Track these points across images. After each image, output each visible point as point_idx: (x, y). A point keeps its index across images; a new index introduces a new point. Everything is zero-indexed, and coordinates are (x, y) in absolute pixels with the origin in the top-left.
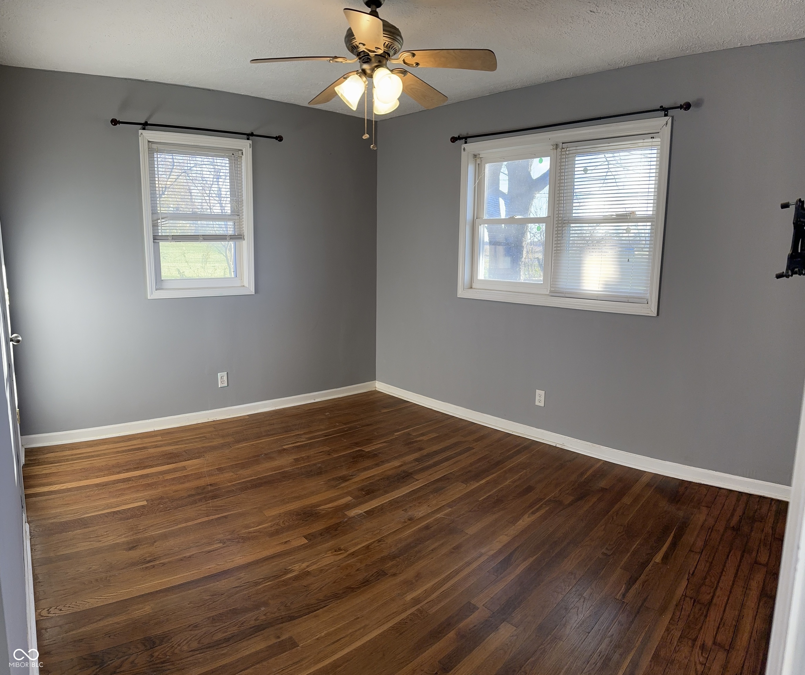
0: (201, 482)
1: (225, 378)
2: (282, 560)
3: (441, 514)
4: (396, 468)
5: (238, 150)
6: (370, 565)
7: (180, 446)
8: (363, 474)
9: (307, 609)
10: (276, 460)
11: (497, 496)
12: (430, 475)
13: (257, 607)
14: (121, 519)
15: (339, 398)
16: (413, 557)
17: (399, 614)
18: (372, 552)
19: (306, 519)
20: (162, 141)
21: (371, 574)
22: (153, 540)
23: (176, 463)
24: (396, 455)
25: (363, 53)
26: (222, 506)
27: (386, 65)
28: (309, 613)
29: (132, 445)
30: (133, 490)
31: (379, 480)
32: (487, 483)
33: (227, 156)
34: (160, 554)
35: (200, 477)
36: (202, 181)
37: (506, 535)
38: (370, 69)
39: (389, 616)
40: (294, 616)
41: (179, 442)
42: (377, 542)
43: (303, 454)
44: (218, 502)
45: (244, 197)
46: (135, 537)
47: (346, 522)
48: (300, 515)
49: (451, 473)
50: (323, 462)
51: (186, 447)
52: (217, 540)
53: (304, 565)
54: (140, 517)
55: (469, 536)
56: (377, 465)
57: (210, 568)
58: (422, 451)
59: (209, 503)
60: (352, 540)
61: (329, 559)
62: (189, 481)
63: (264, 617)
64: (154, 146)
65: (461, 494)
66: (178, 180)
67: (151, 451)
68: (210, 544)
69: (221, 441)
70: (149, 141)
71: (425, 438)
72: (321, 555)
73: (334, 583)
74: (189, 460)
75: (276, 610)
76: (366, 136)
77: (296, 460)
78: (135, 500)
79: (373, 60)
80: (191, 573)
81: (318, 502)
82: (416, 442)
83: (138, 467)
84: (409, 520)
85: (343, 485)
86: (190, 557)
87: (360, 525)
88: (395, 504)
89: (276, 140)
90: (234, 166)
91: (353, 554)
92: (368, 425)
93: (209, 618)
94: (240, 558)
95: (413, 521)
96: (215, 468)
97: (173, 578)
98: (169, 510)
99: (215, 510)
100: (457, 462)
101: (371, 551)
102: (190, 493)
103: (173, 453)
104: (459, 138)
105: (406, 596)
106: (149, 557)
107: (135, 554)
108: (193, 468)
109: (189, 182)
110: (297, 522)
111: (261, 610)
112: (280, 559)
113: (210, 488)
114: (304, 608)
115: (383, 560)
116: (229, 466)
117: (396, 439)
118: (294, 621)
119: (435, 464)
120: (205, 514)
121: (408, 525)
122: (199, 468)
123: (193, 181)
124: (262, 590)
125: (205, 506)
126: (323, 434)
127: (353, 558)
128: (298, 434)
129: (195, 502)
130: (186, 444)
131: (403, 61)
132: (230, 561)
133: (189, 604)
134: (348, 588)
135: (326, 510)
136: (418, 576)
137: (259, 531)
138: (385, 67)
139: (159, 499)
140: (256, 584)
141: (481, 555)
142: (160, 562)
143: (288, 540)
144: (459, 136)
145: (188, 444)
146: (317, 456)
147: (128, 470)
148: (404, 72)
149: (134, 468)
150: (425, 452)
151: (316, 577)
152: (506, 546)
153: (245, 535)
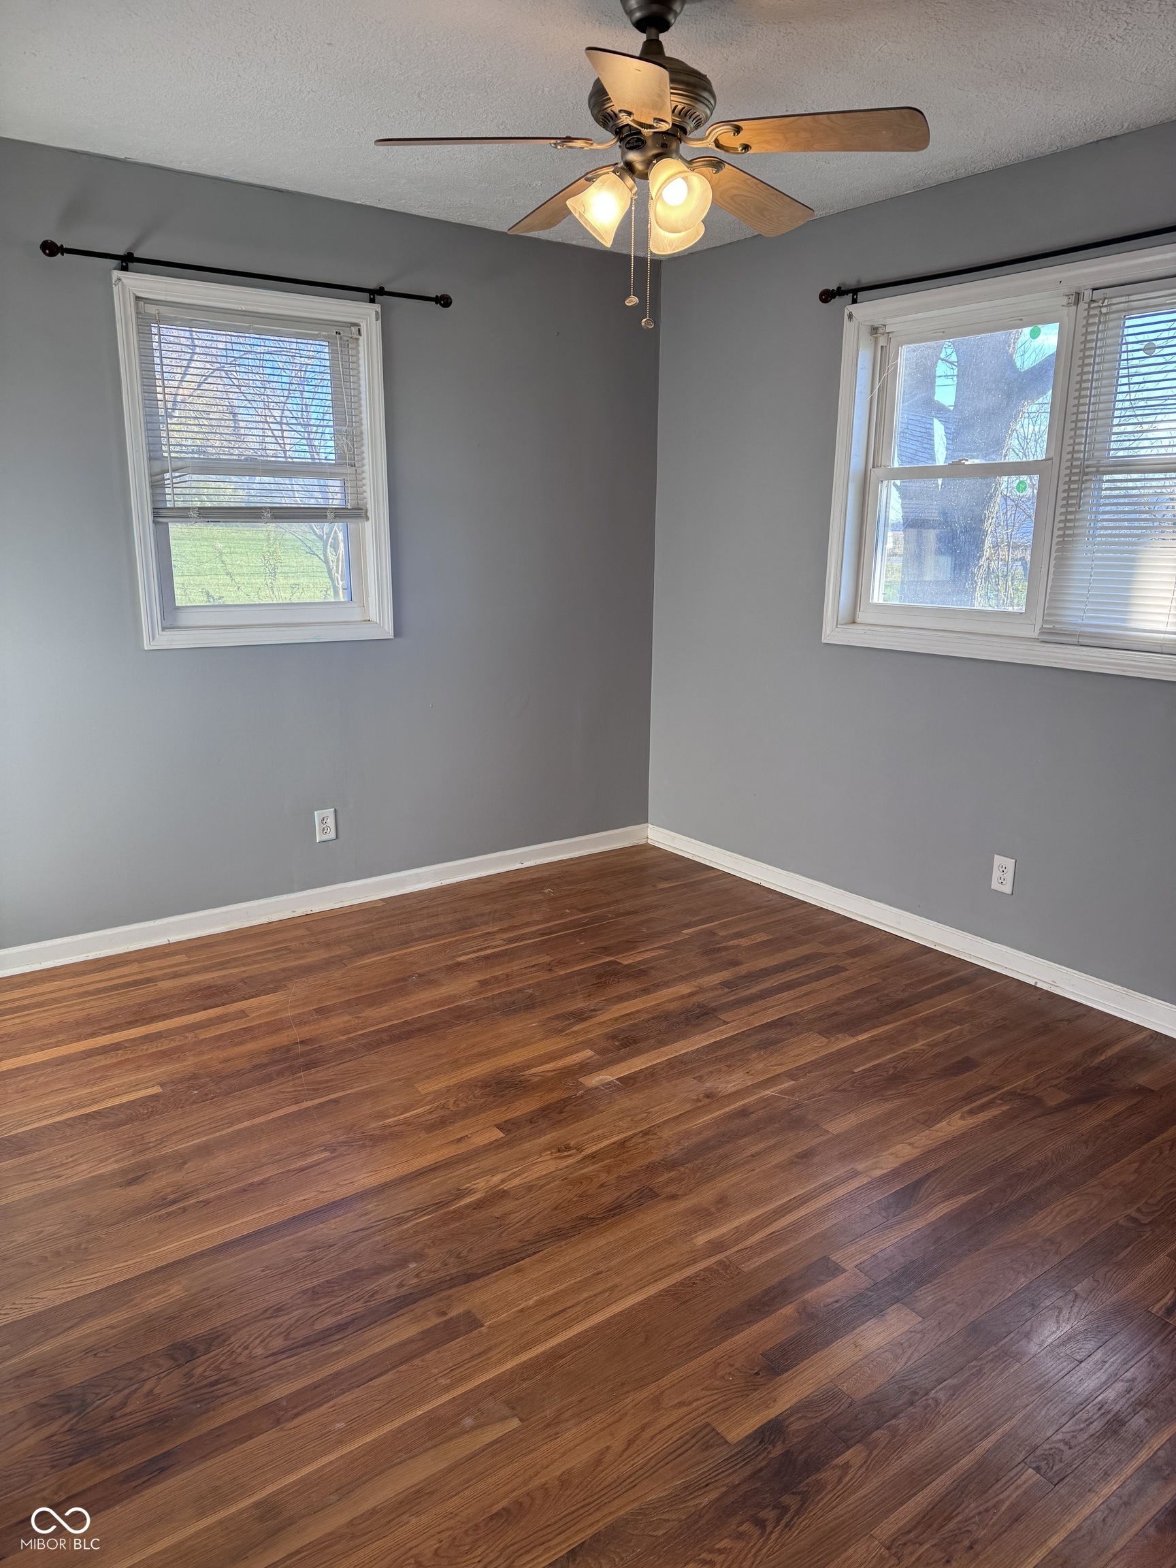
0: (282, 1039)
1: (331, 822)
2: (451, 1173)
3: (772, 1090)
4: (683, 997)
5: (349, 325)
6: (626, 1178)
7: (231, 971)
8: (616, 1007)
9: (499, 1259)
10: (442, 985)
11: (895, 1068)
12: (753, 1014)
13: (402, 1263)
14: (103, 1128)
15: (572, 859)
16: (713, 1166)
17: (681, 1269)
18: (632, 1152)
19: (501, 1094)
20: (169, 299)
21: (627, 1194)
22: (180, 1161)
23: (223, 1004)
24: (684, 973)
25: (627, 128)
26: (327, 1081)
27: (677, 151)
28: (504, 1266)
29: (120, 977)
30: (128, 1067)
31: (648, 1021)
32: (873, 1041)
33: (324, 336)
34: (198, 1185)
35: (280, 1029)
36: (263, 390)
37: (910, 1144)
38: (643, 162)
39: (661, 1270)
40: (474, 1274)
41: (228, 962)
42: (641, 1135)
43: (498, 972)
44: (318, 1074)
45: (366, 427)
46: (139, 1158)
47: (582, 1097)
48: (490, 1086)
49: (795, 1013)
50: (538, 985)
51: (244, 971)
52: (319, 1146)
53: (496, 1179)
54: (149, 1117)
55: (830, 1136)
56: (646, 991)
57: (304, 1200)
58: (737, 969)
59: (301, 1077)
60: (592, 1131)
61: (547, 1166)
62: (254, 1038)
63: (416, 1280)
64: (152, 309)
65: (817, 1057)
66: (204, 386)
67: (165, 985)
68: (304, 1155)
69: (323, 954)
70: (138, 298)
71: (743, 942)
72: (530, 1160)
73: (556, 1209)
74: (253, 997)
75: (438, 1265)
76: (633, 300)
77: (483, 983)
78: (134, 1086)
79: (649, 143)
80: (267, 1212)
81: (525, 1060)
82: (726, 949)
83: (137, 1021)
84: (707, 1096)
85: (577, 1028)
86: (262, 1183)
87: (610, 1102)
88: (678, 1067)
89: (437, 303)
90: (342, 358)
91: (593, 1156)
92: (629, 913)
93: (305, 1292)
94: (366, 1175)
95: (715, 1099)
96: (312, 1008)
97: (227, 1226)
98: (213, 1098)
99: (313, 1090)
100: (809, 993)
101: (627, 1152)
102: (257, 1061)
103: (214, 986)
104: (840, 292)
105: (696, 1237)
106: (173, 1192)
107: (139, 1192)
108: (262, 1012)
109: (230, 390)
110: (482, 1101)
111: (408, 1269)
112: (448, 1172)
113: (300, 1049)
114: (495, 1258)
115: (652, 1169)
116: (341, 1003)
117: (685, 941)
118: (474, 1283)
119: (763, 995)
120: (291, 1098)
121: (703, 1106)
122: (276, 1012)
123: (240, 389)
124: (411, 1231)
125: (291, 1083)
126: (539, 930)
127: (594, 1163)
128: (488, 933)
129: (269, 1079)
130: (244, 965)
131: (715, 142)
132: (344, 1182)
133: (263, 1271)
134: (581, 1218)
135: (542, 1074)
136: (722, 1202)
137: (406, 1123)
138: (674, 155)
139: (190, 1079)
140: (400, 1221)
141: (856, 1174)
142: (198, 1200)
143: (466, 1134)
144: (839, 288)
145: (249, 964)
146: (525, 974)
147: (112, 1029)
148: (718, 164)
149: (127, 1023)
150: (743, 969)
151: (521, 1201)
152: (907, 1166)
153: (377, 1132)
